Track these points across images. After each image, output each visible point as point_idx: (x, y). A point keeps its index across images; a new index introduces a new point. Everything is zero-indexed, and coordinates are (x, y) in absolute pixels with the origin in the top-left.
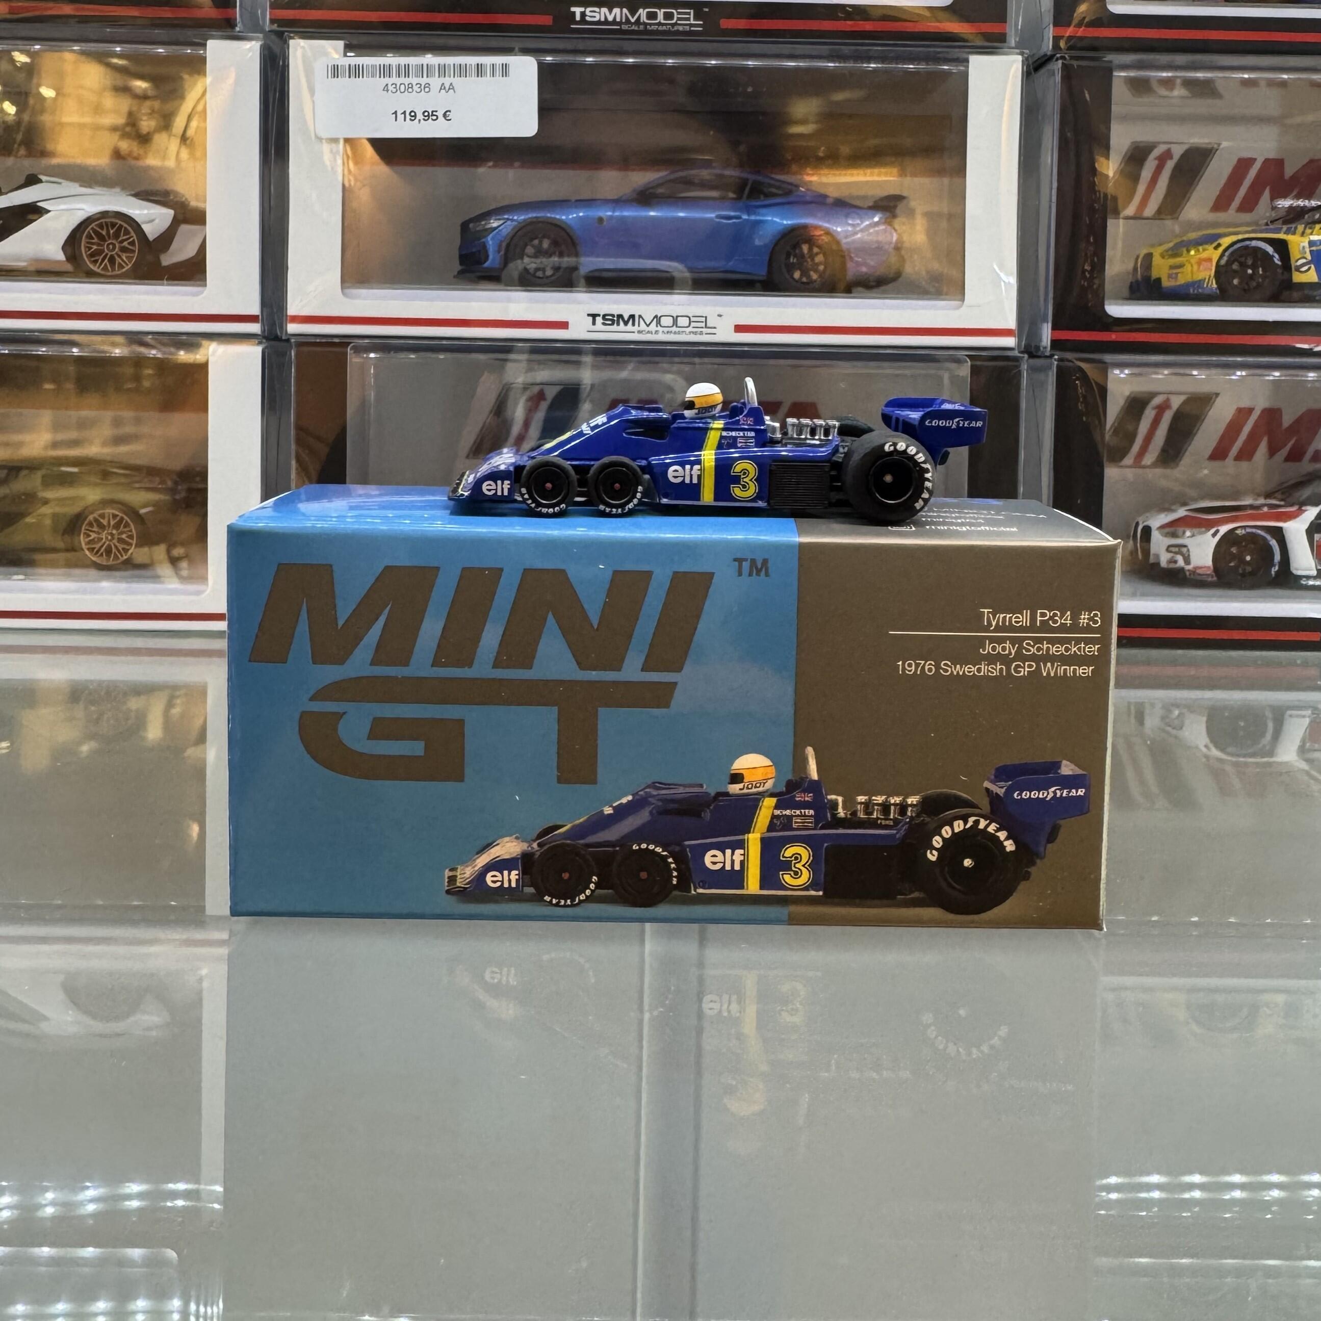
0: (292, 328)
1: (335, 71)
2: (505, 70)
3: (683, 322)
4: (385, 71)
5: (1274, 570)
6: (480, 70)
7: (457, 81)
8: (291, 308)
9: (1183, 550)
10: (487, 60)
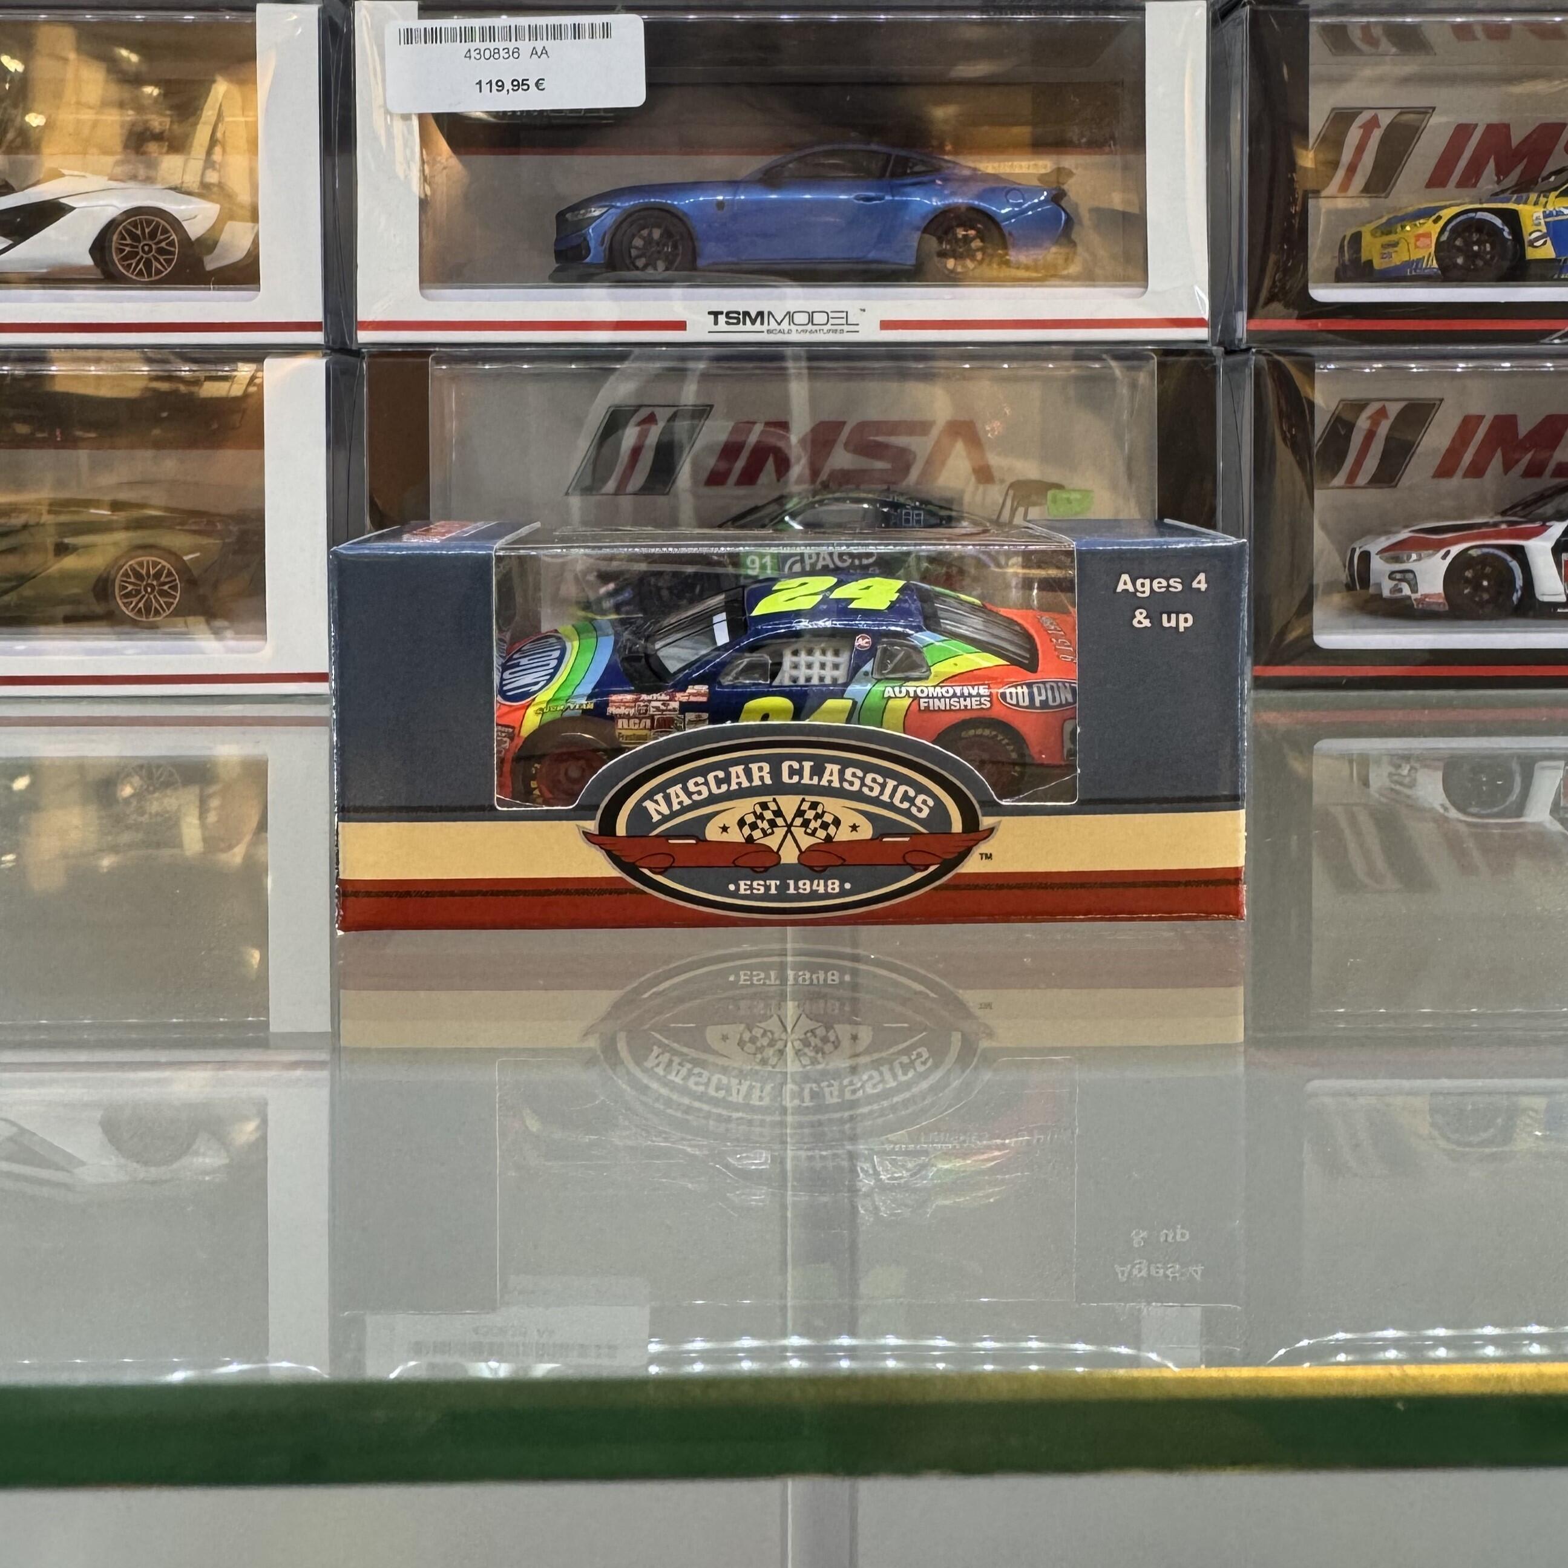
0: (364, 337)
1: (409, 36)
2: (606, 30)
3: (819, 318)
4: (467, 35)
5: (1515, 597)
6: (577, 31)
7: (550, 44)
8: (363, 314)
9: (1408, 577)
10: (585, 20)
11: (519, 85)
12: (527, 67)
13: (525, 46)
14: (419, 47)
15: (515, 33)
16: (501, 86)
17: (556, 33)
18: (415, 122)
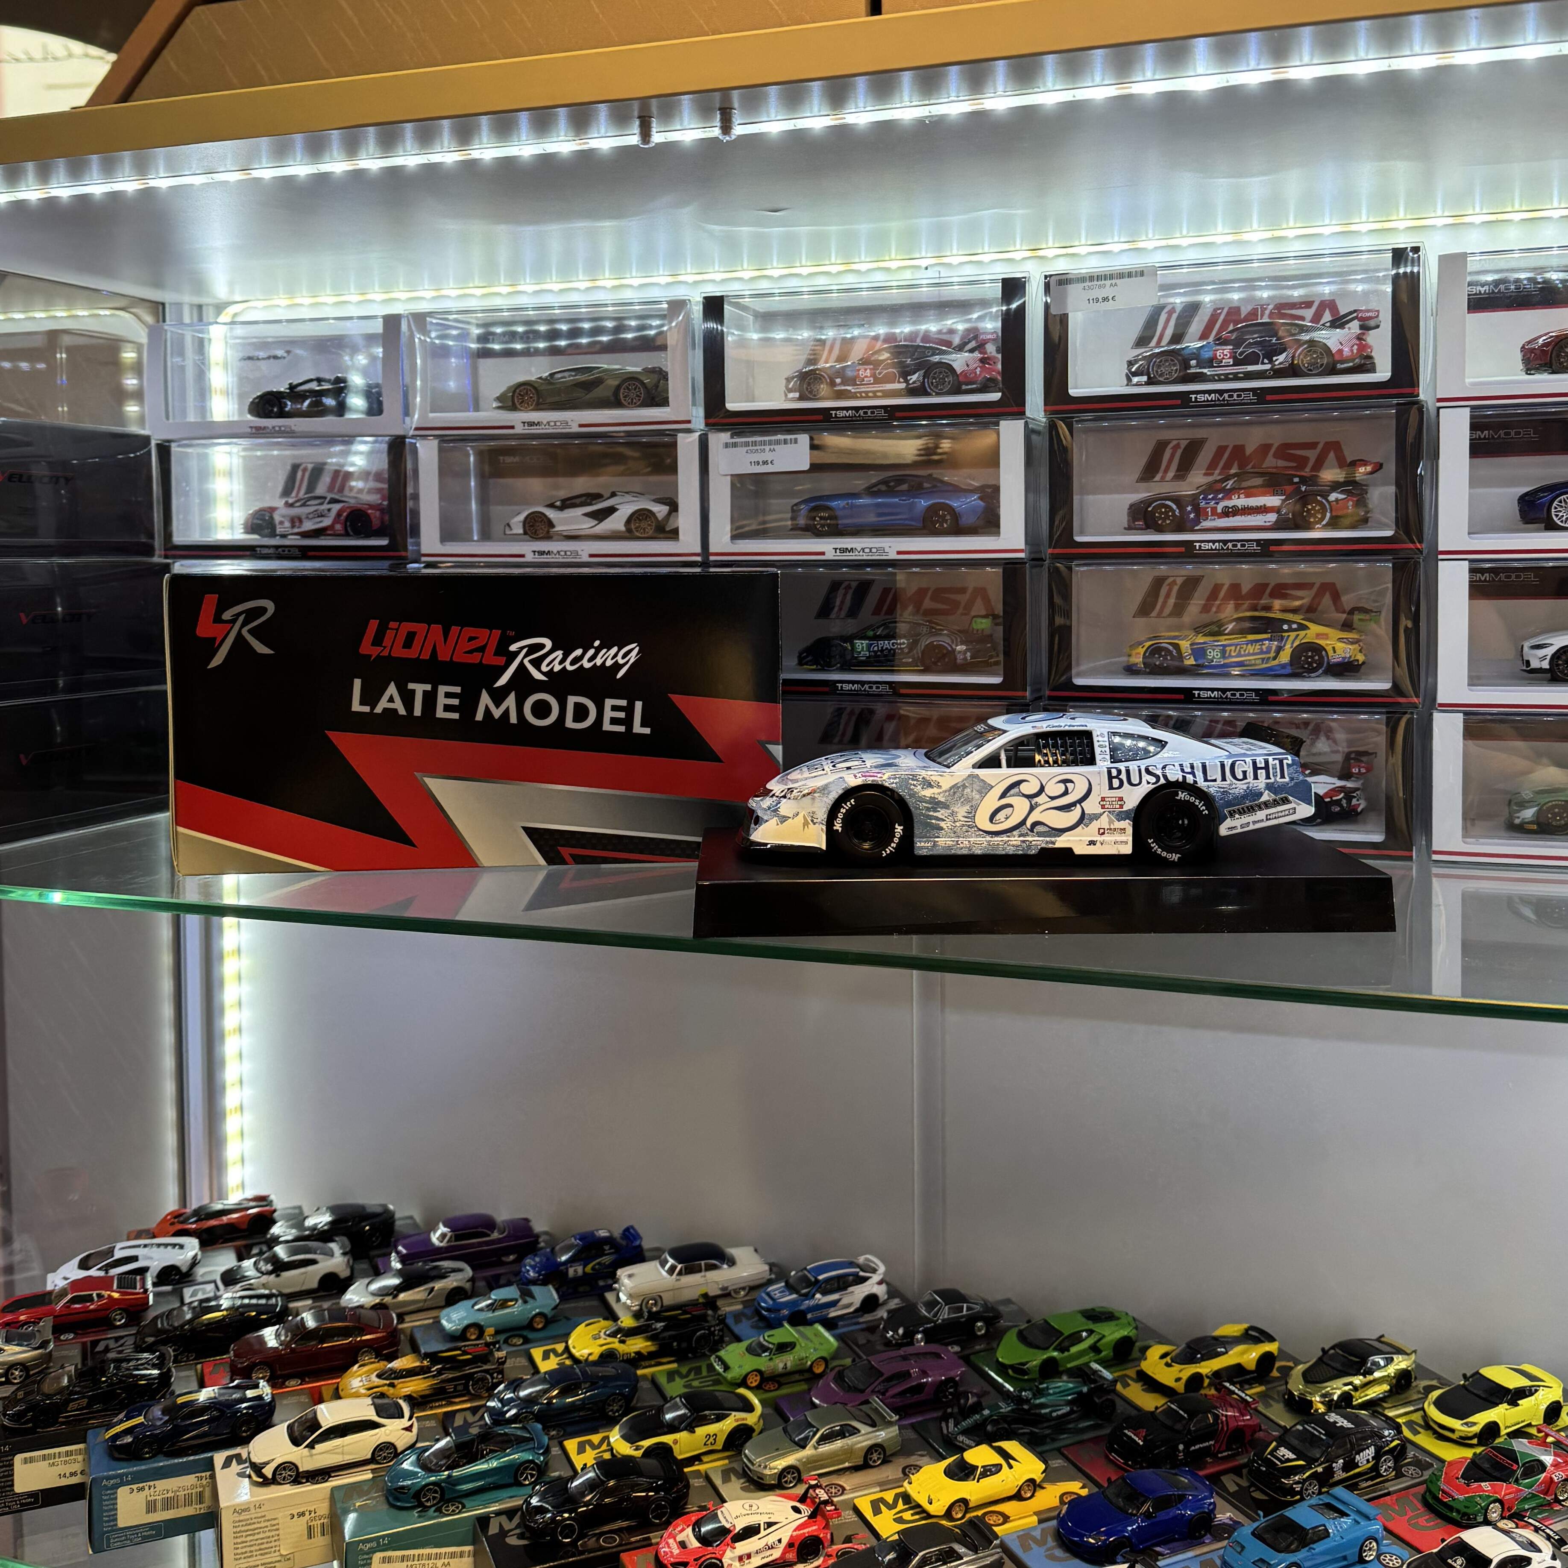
0: (713, 558)
1: (727, 445)
2: (796, 441)
3: (874, 550)
4: (747, 444)
6: (785, 442)
7: (776, 447)
8: (712, 550)
10: (788, 437)
11: (765, 463)
12: (768, 456)
13: (767, 448)
14: (731, 450)
15: (764, 443)
16: (758, 463)
17: (778, 442)
18: (729, 478)
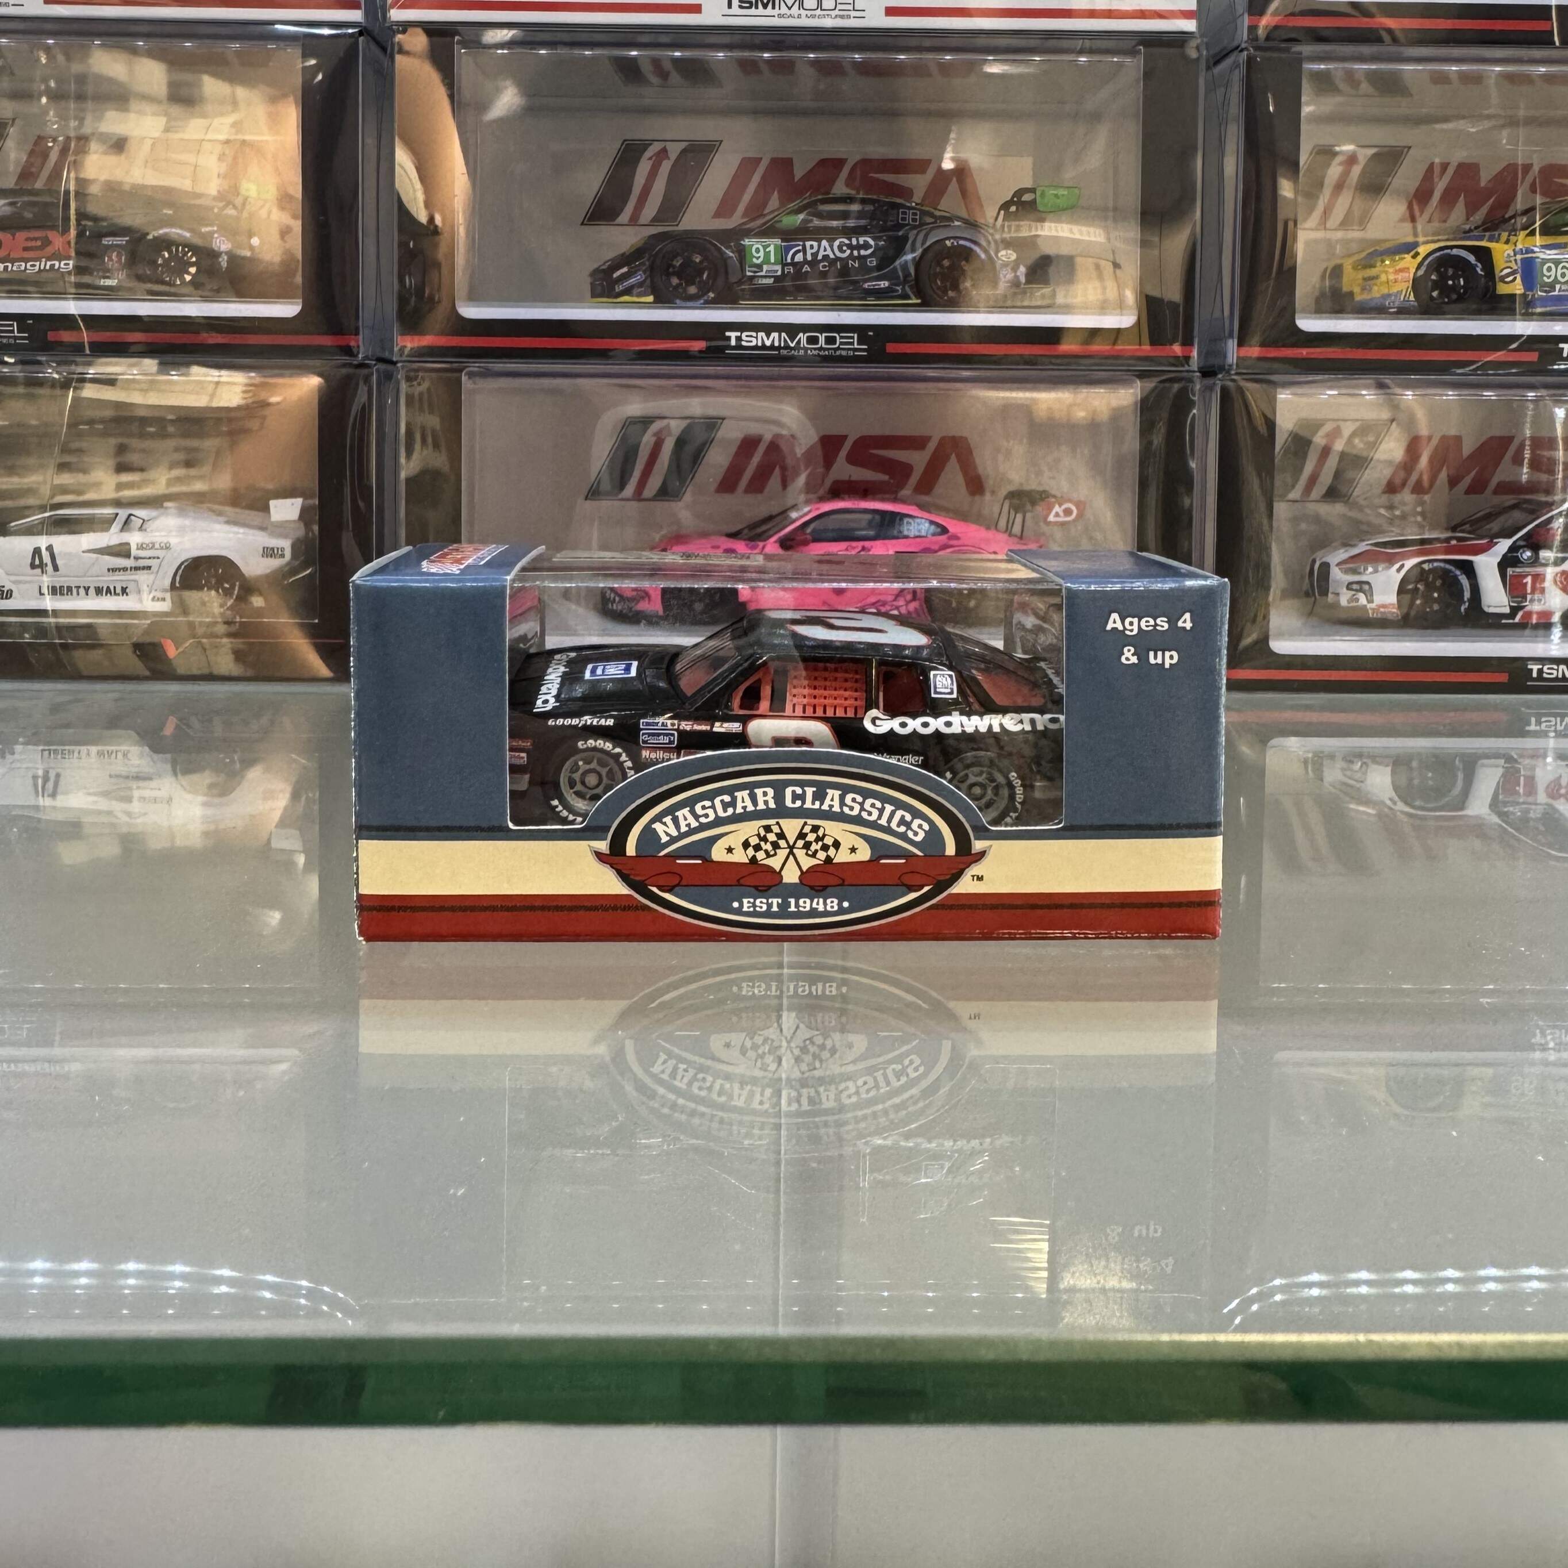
5: (1464, 607)
9: (1364, 587)
